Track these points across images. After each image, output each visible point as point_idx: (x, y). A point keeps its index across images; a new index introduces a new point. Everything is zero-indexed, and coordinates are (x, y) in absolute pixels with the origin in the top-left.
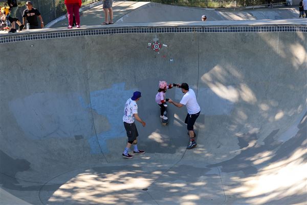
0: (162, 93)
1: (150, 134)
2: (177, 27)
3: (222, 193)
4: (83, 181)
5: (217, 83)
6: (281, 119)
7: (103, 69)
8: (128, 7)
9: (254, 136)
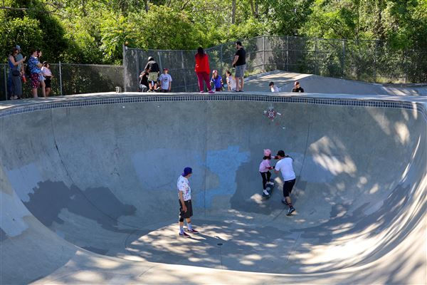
0: (267, 160)
1: (253, 195)
2: (291, 98)
3: (287, 256)
4: (172, 230)
5: (323, 155)
6: (375, 193)
7: (221, 131)
8: (291, 78)
9: (346, 207)
